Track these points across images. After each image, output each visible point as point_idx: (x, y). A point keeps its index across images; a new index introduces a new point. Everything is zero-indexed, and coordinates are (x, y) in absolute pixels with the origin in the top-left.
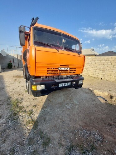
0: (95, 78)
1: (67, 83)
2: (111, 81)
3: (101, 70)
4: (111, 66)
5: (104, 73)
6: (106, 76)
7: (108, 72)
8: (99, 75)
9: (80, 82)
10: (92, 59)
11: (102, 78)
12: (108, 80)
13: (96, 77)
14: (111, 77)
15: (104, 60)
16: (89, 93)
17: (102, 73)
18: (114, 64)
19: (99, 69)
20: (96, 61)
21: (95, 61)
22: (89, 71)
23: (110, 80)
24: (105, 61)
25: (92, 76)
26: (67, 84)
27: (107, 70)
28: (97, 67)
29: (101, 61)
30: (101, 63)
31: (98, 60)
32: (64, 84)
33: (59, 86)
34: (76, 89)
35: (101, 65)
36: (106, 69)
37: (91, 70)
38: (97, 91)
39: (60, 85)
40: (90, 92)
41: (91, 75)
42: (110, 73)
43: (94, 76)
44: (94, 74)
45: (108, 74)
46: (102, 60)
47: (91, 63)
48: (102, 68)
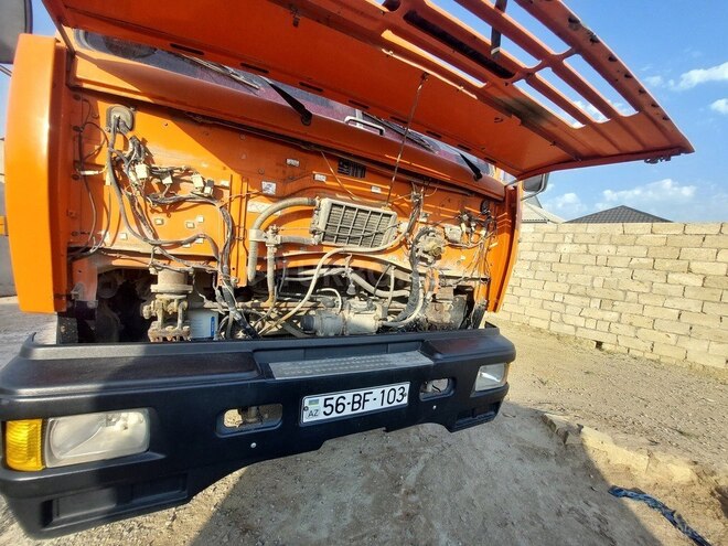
0: (559, 337)
1: (377, 391)
2: (658, 362)
3: (593, 294)
4: (649, 275)
5: (615, 315)
6: (623, 329)
7: (635, 308)
8: (585, 322)
9: (486, 378)
10: (539, 236)
11: (599, 344)
12: (638, 354)
13: (568, 336)
14: (658, 337)
15: (605, 240)
16: (546, 455)
17: (600, 314)
18: (668, 264)
19: (580, 290)
20: (566, 249)
21: (556, 244)
22: (523, 301)
23: (655, 357)
24: (612, 249)
25: (544, 325)
26: (377, 399)
27: (631, 296)
28: (572, 280)
29: (592, 249)
30: (589, 260)
31: (573, 242)
32: (349, 396)
33: (306, 419)
34: (451, 429)
35: (594, 269)
36: (625, 292)
37: (536, 294)
38: (605, 436)
39: (315, 409)
40: (552, 446)
41: (535, 323)
42: (648, 312)
43: (555, 328)
44: (556, 316)
45: (637, 321)
46: (598, 243)
47: (534, 256)
48: (598, 283)
